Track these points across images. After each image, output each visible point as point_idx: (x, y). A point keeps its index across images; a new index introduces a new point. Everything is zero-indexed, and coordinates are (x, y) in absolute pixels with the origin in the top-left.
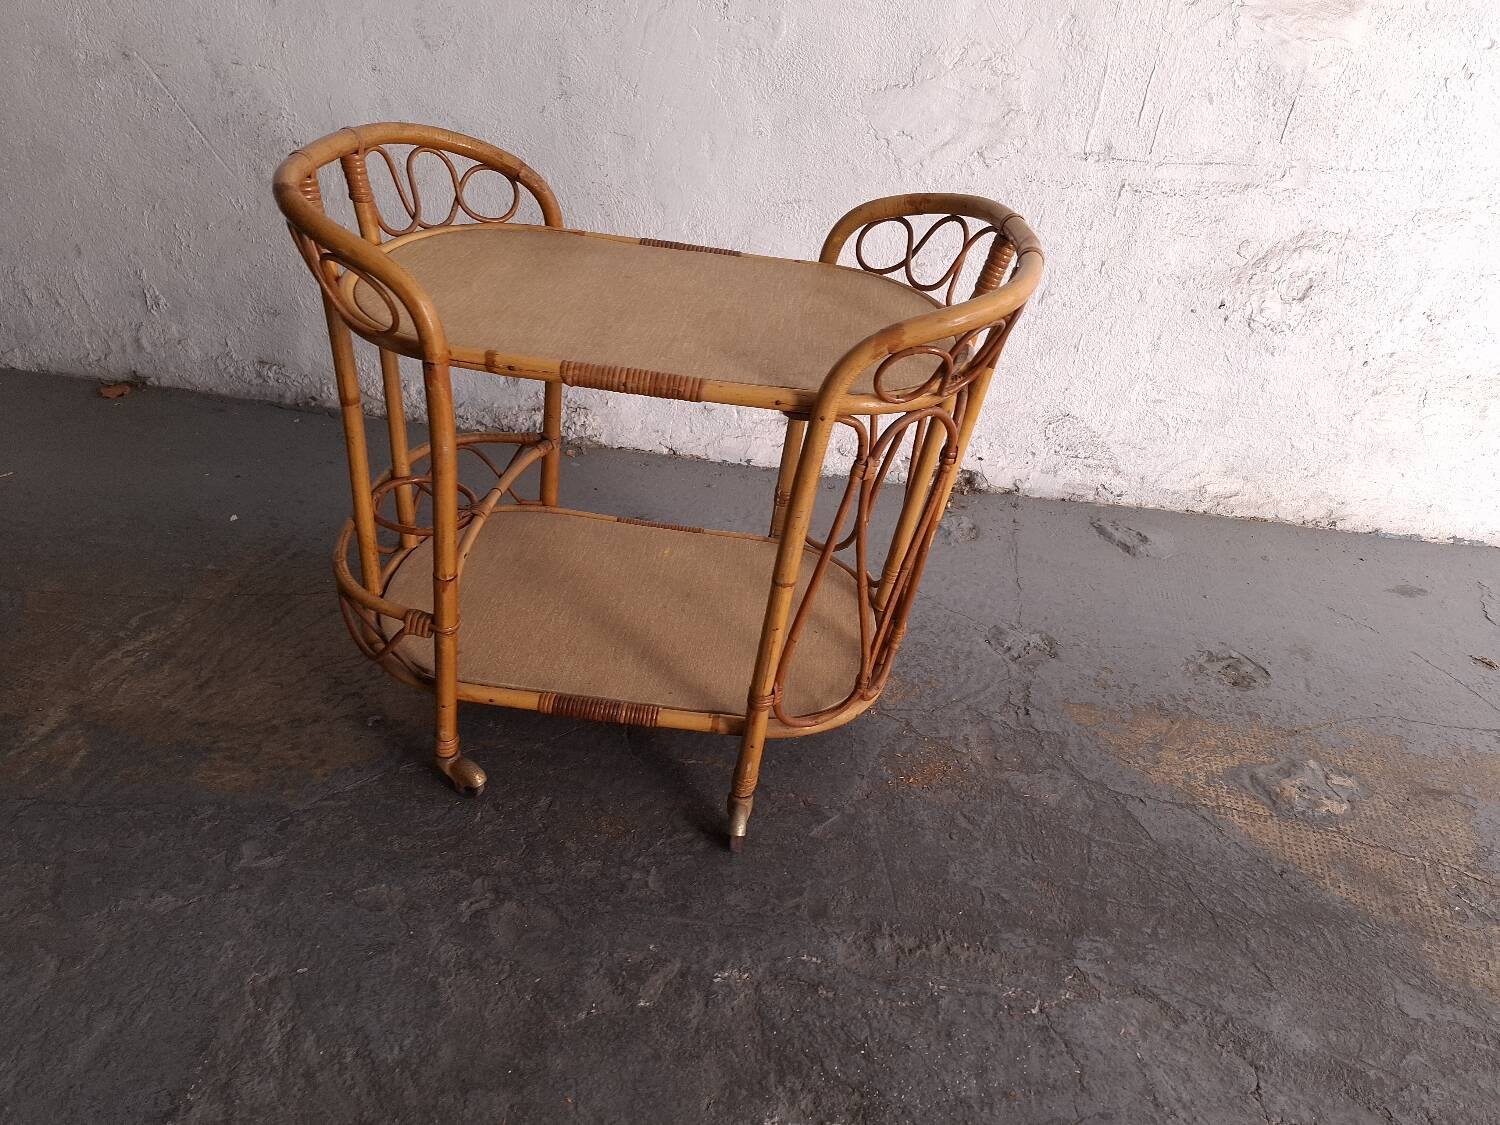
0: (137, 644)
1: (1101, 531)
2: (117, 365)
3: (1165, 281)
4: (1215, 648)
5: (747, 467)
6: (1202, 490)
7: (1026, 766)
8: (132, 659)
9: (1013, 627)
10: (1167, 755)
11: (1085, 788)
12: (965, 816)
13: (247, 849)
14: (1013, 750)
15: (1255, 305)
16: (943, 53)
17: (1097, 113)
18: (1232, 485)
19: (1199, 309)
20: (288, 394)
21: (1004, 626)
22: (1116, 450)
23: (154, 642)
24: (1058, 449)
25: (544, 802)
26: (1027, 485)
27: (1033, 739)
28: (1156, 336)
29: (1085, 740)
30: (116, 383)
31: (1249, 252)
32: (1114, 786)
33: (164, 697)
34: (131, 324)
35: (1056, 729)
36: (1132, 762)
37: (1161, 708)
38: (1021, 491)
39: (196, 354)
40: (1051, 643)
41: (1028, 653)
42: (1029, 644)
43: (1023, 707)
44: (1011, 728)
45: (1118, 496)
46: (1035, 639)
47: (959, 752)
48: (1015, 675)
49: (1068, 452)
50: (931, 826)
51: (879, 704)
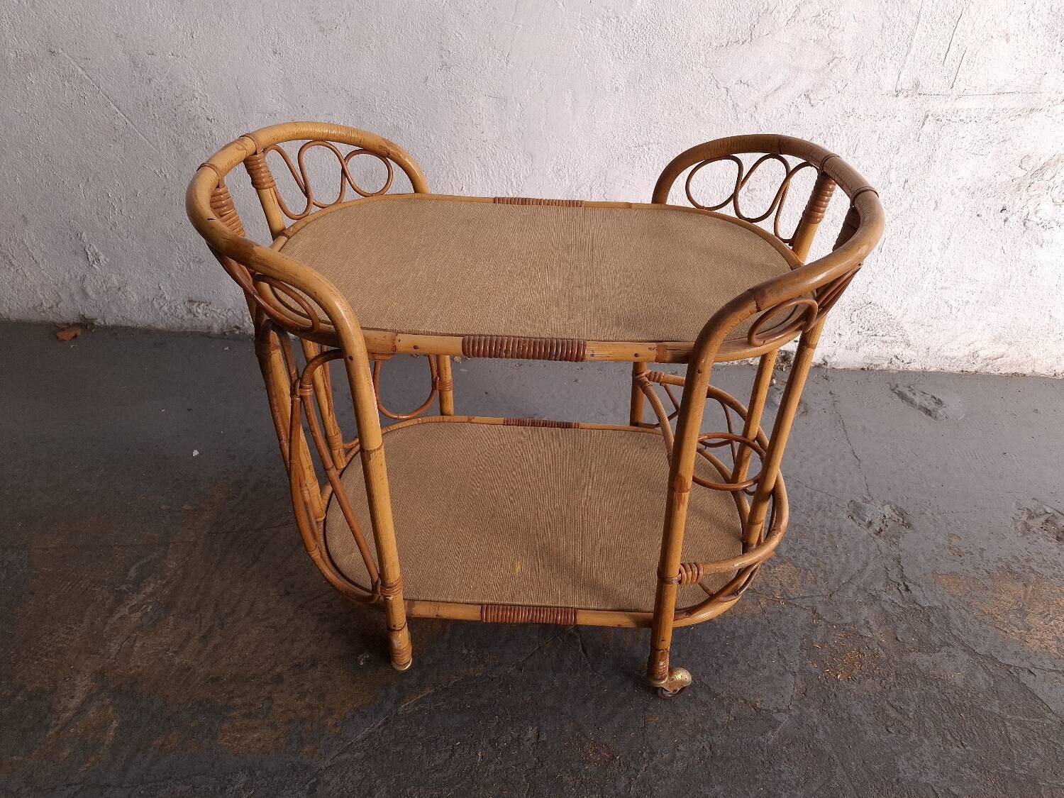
0: (141, 597)
1: (902, 396)
2: (68, 312)
3: (957, 193)
4: (1032, 505)
6: (975, 355)
7: (924, 645)
8: (139, 614)
9: (866, 501)
10: (1035, 621)
11: (980, 664)
12: (892, 706)
14: (908, 629)
15: (1031, 209)
16: (779, 12)
17: (909, 57)
18: (1000, 349)
19: (983, 213)
20: (215, 326)
21: (859, 500)
22: (906, 326)
23: (153, 594)
24: (861, 330)
25: (531, 733)
26: (834, 360)
27: (921, 616)
28: (946, 237)
29: (963, 612)
30: (69, 326)
31: (1028, 166)
32: (1003, 657)
33: (175, 652)
34: (76, 277)
35: (936, 603)
36: (1008, 631)
37: (1010, 571)
38: (829, 365)
39: (135, 298)
40: (901, 513)
41: (887, 526)
42: (885, 516)
43: (902, 583)
44: (900, 606)
45: (908, 363)
46: (887, 510)
47: (865, 637)
48: (884, 550)
49: (869, 332)
50: (868, 720)
51: (784, 593)
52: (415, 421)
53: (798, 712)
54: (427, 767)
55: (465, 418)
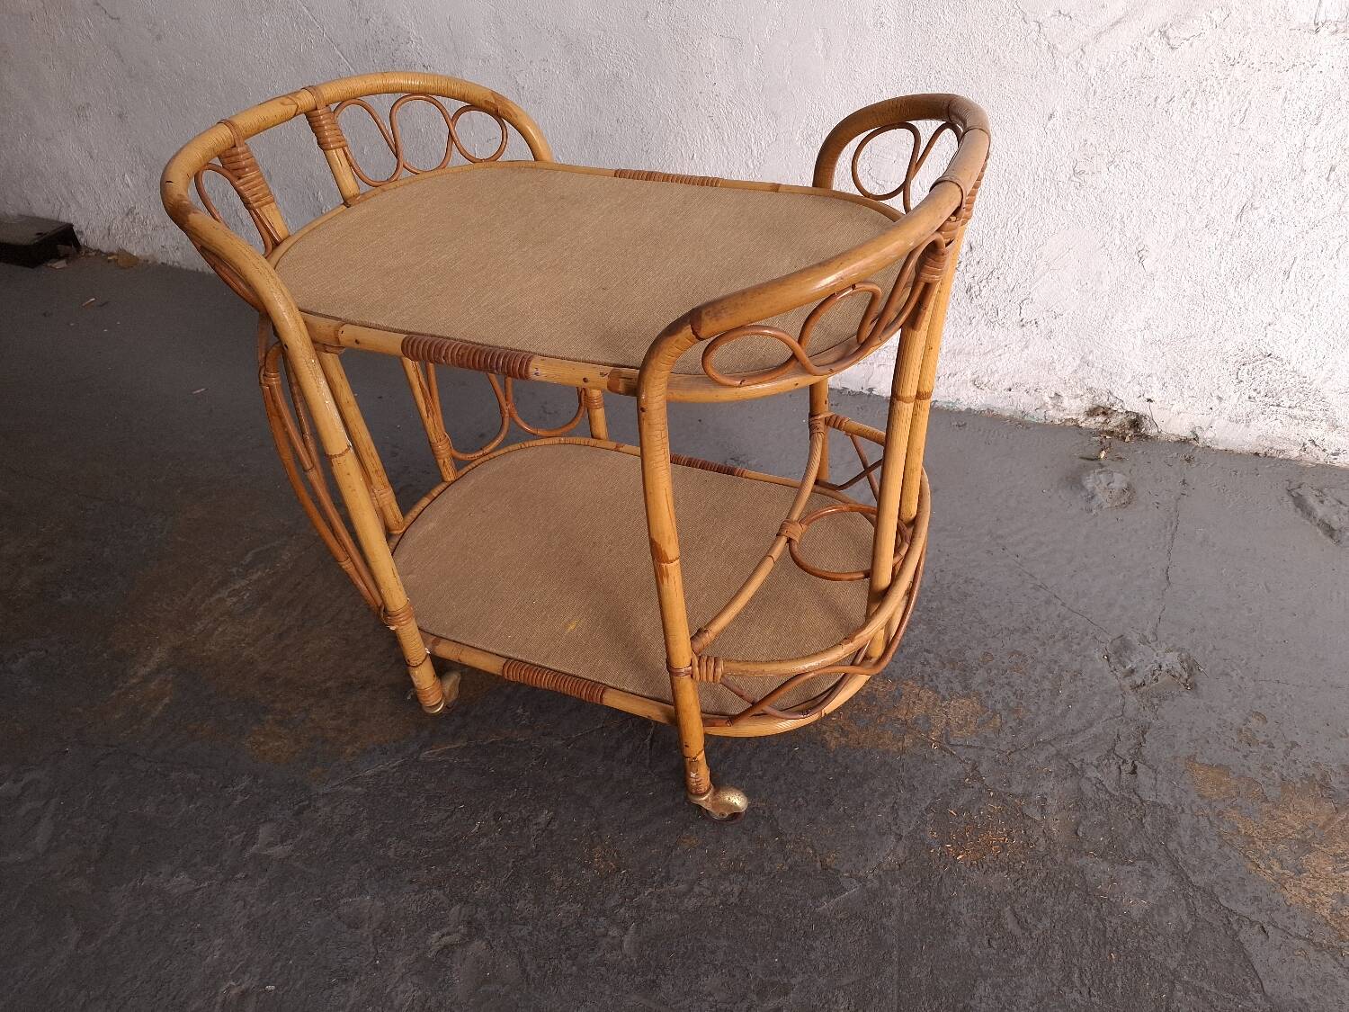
0: (244, 583)
1: (1300, 502)
5: (869, 396)
7: (1115, 852)
8: (235, 600)
9: (1144, 641)
10: (1316, 861)
11: (1186, 896)
12: (1015, 915)
13: (264, 832)
14: (1101, 825)
21: (1134, 638)
23: (256, 582)
25: (544, 816)
26: (1209, 434)
27: (1134, 811)
29: (1204, 822)
32: (1228, 900)
33: (248, 644)
35: (1167, 801)
36: (1262, 866)
37: (1325, 786)
38: (1201, 441)
40: (1192, 667)
41: (1157, 680)
42: (1160, 667)
43: (1130, 762)
44: (1107, 791)
45: (1333, 455)
46: (1171, 659)
47: (1030, 818)
48: (1130, 711)
49: (1266, 399)
50: (968, 922)
51: (946, 735)
52: (556, 440)
53: (876, 884)
54: (418, 822)
55: (612, 445)
